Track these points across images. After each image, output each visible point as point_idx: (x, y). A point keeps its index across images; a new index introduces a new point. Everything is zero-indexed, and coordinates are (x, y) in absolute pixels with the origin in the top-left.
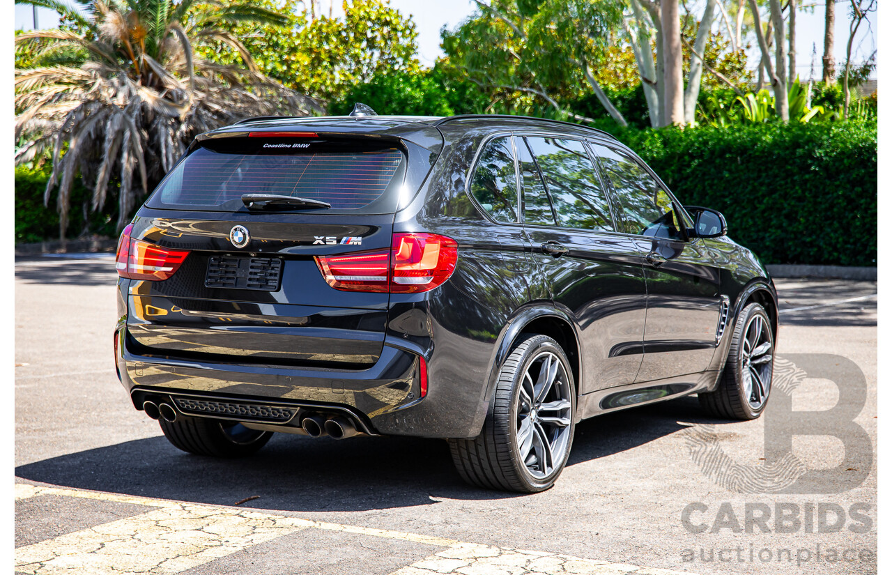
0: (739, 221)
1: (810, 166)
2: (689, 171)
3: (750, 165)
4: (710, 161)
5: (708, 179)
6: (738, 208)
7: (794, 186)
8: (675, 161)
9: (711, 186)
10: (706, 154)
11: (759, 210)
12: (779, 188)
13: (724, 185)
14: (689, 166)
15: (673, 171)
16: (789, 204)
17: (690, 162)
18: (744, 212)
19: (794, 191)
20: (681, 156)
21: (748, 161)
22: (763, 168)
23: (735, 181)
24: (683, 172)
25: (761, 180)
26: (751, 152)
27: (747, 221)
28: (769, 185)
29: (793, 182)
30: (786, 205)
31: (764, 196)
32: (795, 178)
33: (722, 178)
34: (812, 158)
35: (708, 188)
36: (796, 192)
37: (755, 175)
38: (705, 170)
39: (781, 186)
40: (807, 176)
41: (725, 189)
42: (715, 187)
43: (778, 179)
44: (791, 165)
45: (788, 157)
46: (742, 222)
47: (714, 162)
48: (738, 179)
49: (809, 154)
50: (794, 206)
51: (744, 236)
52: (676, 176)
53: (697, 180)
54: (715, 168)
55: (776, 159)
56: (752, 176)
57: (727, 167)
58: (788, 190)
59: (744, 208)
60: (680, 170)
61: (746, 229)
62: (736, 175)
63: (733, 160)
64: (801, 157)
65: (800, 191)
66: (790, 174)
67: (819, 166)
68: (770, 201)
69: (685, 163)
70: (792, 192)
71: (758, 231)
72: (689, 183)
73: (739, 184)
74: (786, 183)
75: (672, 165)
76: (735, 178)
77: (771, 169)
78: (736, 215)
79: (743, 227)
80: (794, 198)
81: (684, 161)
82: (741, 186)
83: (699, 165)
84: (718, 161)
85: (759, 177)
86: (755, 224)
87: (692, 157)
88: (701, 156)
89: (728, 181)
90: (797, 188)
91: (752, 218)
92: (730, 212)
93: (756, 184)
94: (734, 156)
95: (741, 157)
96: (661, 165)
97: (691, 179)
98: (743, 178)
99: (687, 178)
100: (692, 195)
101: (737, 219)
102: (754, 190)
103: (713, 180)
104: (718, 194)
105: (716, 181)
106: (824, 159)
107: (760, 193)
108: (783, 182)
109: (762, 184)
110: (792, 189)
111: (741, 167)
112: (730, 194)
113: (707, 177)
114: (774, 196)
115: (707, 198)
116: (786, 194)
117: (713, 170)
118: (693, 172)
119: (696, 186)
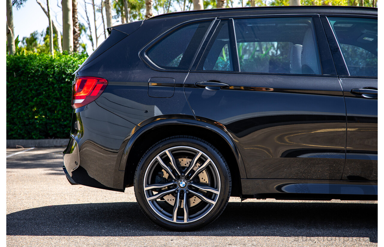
0: (16, 112)
1: (64, 79)
3: (22, 78)
6: (14, 105)
7: (54, 91)
12: (43, 92)
16: (51, 102)
18: (19, 107)
19: (55, 93)
21: (20, 76)
25: (31, 87)
26: (23, 70)
27: (22, 113)
28: (36, 90)
30: (49, 103)
31: (33, 97)
32: (55, 86)
34: (65, 74)
36: (56, 95)
37: (26, 84)
39: (45, 91)
40: (63, 85)
43: (43, 87)
46: (17, 113)
49: (63, 72)
50: (54, 103)
56: (24, 85)
58: (51, 93)
59: (18, 104)
62: (13, 84)
64: (58, 73)
66: (51, 84)
67: (70, 79)
68: (38, 100)
70: (53, 95)
74: (49, 89)
77: (37, 80)
80: (54, 98)
85: (29, 85)
90: (57, 92)
93: (27, 90)
94: (12, 72)
95: (16, 73)
101: (15, 111)
102: (26, 93)
107: (30, 95)
108: (47, 89)
109: (31, 90)
110: (53, 93)
111: (16, 79)
114: (40, 97)
116: (49, 96)
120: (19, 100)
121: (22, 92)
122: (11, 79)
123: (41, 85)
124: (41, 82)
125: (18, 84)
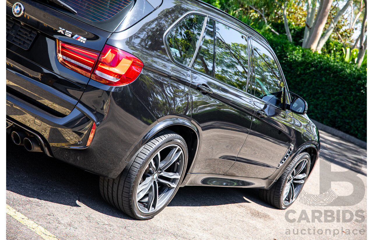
0: (321, 101)
4: (319, 71)
5: (315, 78)
7: (351, 96)
8: (304, 65)
10: (319, 67)
11: (331, 100)
12: (344, 94)
13: (321, 83)
14: (309, 69)
16: (345, 103)
18: (325, 98)
19: (350, 98)
22: (341, 83)
23: (326, 84)
24: (306, 71)
25: (337, 88)
26: (338, 74)
27: (324, 103)
28: (340, 91)
29: (351, 94)
31: (336, 95)
33: (321, 80)
35: (313, 82)
36: (351, 99)
37: (336, 84)
38: (316, 74)
39: (345, 93)
41: (320, 85)
42: (316, 83)
43: (345, 90)
44: (353, 86)
45: (353, 82)
46: (322, 102)
47: (320, 72)
48: (328, 84)
50: (347, 104)
51: (320, 109)
52: (302, 72)
53: (310, 77)
54: (320, 74)
56: (335, 84)
57: (325, 76)
58: (347, 97)
59: (325, 97)
60: (304, 70)
61: (322, 106)
62: (328, 81)
63: (329, 74)
65: (352, 99)
66: (351, 90)
68: (338, 98)
69: (308, 68)
70: (349, 98)
71: (327, 109)
72: (306, 77)
73: (327, 85)
75: (302, 66)
76: (327, 82)
77: (344, 84)
78: (321, 99)
79: (322, 105)
80: (349, 101)
81: (308, 66)
82: (328, 87)
83: (314, 71)
85: (337, 86)
86: (327, 106)
87: (312, 66)
89: (323, 83)
90: (352, 97)
91: (327, 102)
92: (319, 96)
93: (335, 88)
94: (331, 72)
95: (333, 74)
96: (297, 64)
97: (308, 75)
98: (330, 84)
100: (305, 82)
102: (333, 91)
103: (317, 79)
104: (317, 86)
105: (318, 81)
107: (335, 93)
108: (347, 92)
109: (337, 90)
111: (332, 79)
114: (340, 97)
116: (346, 98)
117: (319, 75)
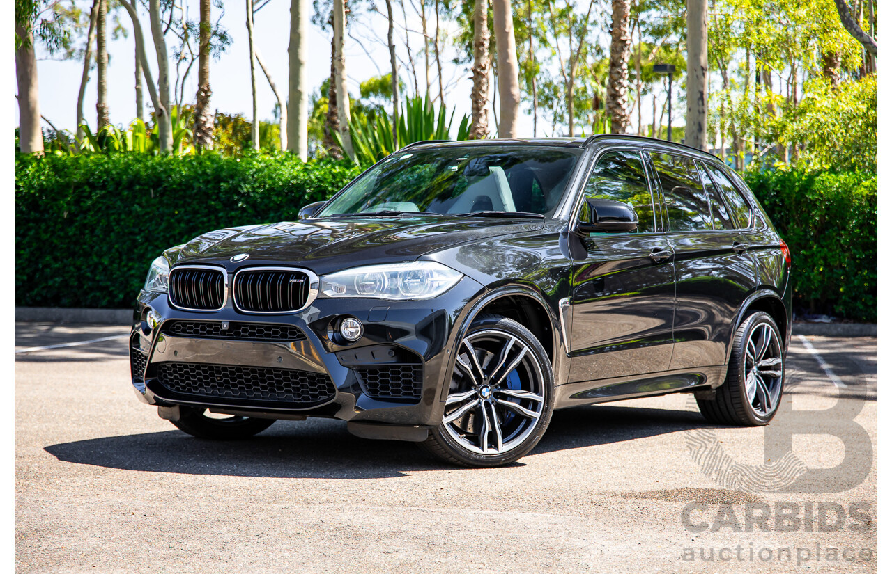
1: (236, 202)
2: (89, 203)
9: (118, 221)
15: (68, 203)
17: (90, 193)
20: (78, 186)
21: (162, 195)
32: (220, 215)
34: (239, 193)
40: (233, 213)
49: (235, 190)
55: (196, 194)
64: (226, 192)
67: (247, 203)
74: (209, 220)
84: (125, 193)
88: (104, 187)
99: (86, 212)
106: (252, 195)
112: (141, 231)
113: (111, 212)
115: (112, 235)
118: (93, 205)
119: (99, 221)
120: (157, 239)
121: (164, 225)
122: (147, 202)
123: (196, 212)
124: (197, 207)
125: (158, 209)
